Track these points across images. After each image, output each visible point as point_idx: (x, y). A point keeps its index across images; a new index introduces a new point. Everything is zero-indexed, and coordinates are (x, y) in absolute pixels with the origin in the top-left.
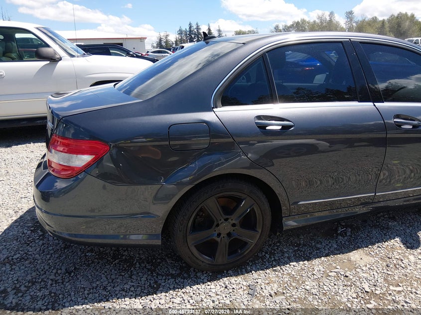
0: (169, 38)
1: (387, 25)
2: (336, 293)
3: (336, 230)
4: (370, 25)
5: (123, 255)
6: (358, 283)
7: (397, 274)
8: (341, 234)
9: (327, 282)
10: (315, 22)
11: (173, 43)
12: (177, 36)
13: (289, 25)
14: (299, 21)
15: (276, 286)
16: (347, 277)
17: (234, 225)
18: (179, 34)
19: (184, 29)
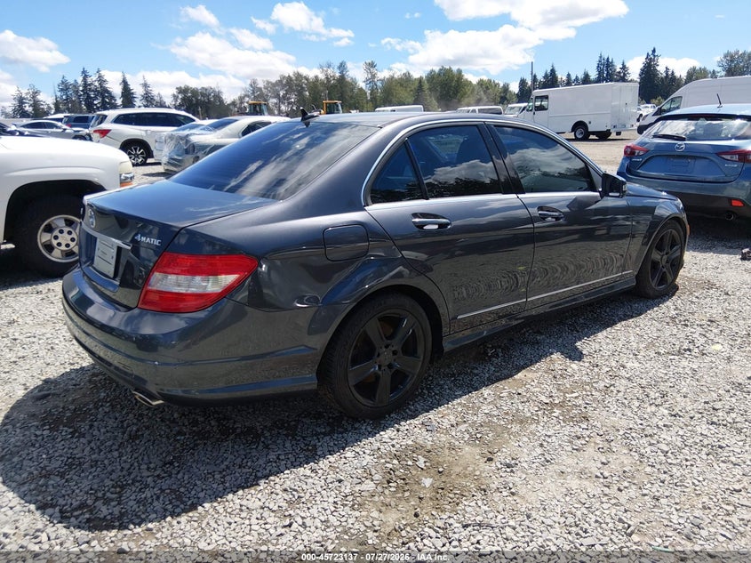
0: (40, 97)
1: (426, 86)
2: (517, 410)
3: (486, 353)
4: (401, 85)
5: (236, 429)
6: (534, 398)
7: (567, 383)
8: (492, 356)
9: (503, 403)
10: (316, 77)
11: (50, 108)
12: (59, 94)
13: (274, 81)
14: (291, 75)
15: (452, 418)
16: (519, 394)
17: (395, 353)
18: (62, 90)
19: (71, 81)
